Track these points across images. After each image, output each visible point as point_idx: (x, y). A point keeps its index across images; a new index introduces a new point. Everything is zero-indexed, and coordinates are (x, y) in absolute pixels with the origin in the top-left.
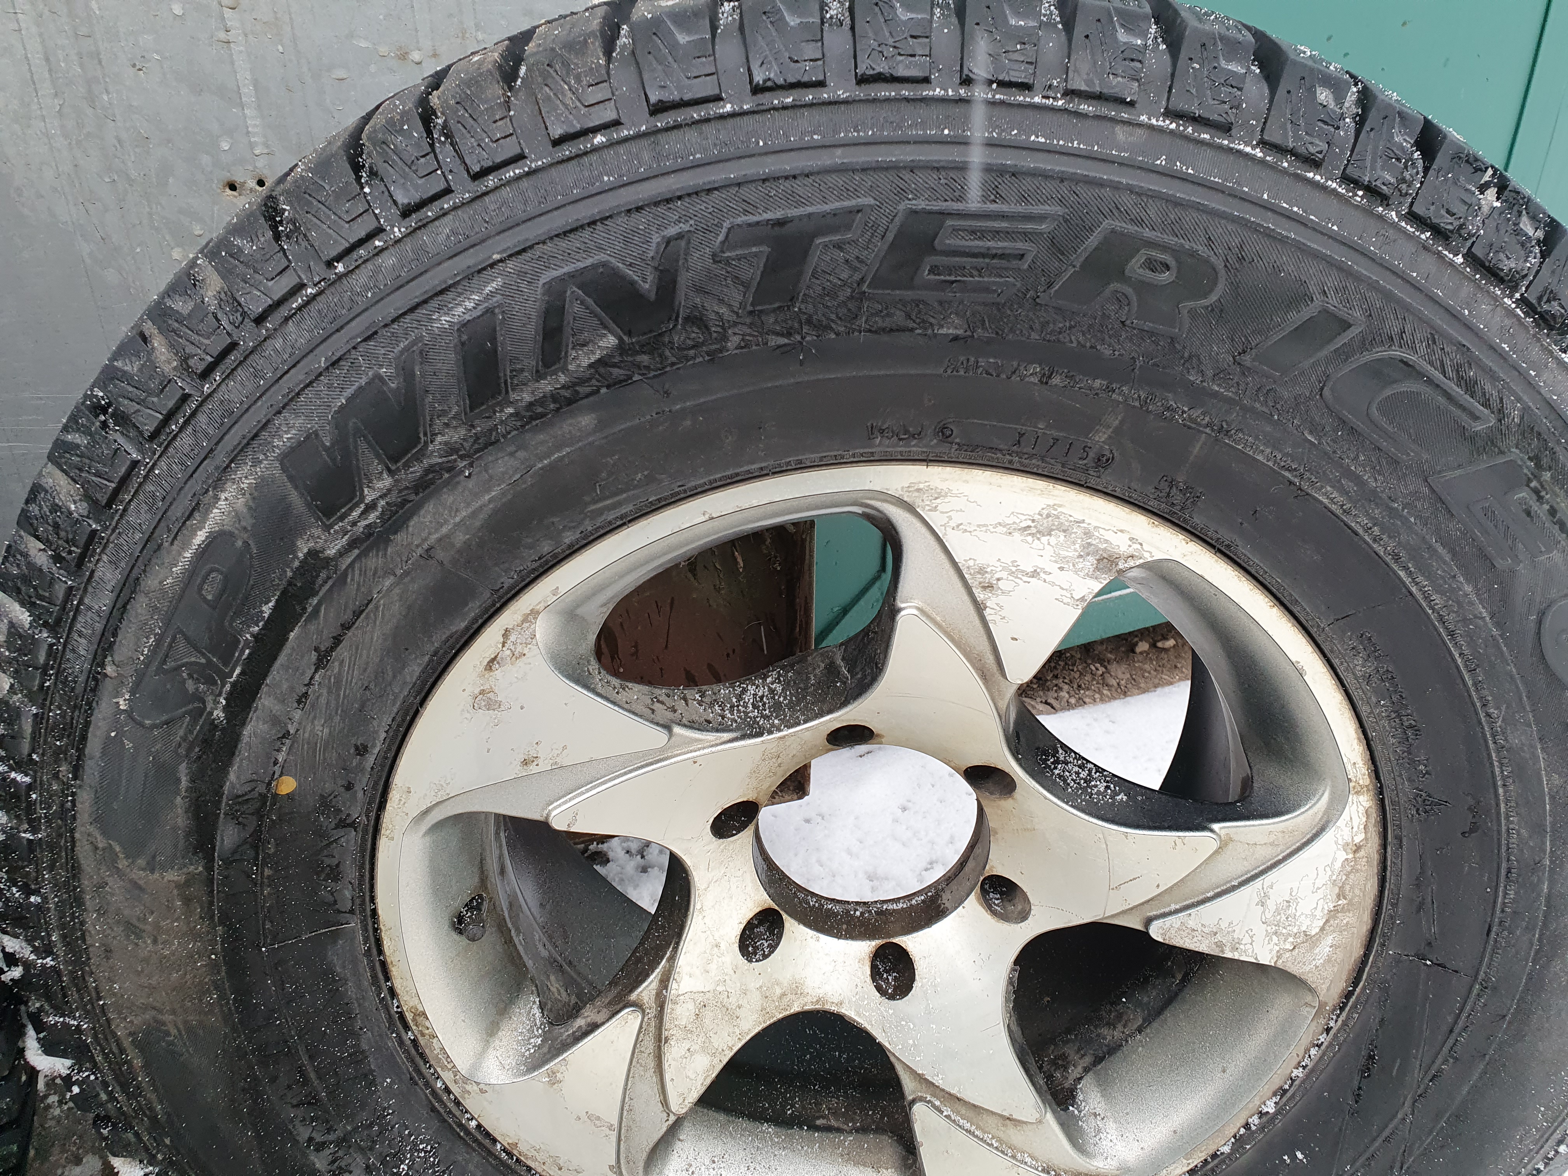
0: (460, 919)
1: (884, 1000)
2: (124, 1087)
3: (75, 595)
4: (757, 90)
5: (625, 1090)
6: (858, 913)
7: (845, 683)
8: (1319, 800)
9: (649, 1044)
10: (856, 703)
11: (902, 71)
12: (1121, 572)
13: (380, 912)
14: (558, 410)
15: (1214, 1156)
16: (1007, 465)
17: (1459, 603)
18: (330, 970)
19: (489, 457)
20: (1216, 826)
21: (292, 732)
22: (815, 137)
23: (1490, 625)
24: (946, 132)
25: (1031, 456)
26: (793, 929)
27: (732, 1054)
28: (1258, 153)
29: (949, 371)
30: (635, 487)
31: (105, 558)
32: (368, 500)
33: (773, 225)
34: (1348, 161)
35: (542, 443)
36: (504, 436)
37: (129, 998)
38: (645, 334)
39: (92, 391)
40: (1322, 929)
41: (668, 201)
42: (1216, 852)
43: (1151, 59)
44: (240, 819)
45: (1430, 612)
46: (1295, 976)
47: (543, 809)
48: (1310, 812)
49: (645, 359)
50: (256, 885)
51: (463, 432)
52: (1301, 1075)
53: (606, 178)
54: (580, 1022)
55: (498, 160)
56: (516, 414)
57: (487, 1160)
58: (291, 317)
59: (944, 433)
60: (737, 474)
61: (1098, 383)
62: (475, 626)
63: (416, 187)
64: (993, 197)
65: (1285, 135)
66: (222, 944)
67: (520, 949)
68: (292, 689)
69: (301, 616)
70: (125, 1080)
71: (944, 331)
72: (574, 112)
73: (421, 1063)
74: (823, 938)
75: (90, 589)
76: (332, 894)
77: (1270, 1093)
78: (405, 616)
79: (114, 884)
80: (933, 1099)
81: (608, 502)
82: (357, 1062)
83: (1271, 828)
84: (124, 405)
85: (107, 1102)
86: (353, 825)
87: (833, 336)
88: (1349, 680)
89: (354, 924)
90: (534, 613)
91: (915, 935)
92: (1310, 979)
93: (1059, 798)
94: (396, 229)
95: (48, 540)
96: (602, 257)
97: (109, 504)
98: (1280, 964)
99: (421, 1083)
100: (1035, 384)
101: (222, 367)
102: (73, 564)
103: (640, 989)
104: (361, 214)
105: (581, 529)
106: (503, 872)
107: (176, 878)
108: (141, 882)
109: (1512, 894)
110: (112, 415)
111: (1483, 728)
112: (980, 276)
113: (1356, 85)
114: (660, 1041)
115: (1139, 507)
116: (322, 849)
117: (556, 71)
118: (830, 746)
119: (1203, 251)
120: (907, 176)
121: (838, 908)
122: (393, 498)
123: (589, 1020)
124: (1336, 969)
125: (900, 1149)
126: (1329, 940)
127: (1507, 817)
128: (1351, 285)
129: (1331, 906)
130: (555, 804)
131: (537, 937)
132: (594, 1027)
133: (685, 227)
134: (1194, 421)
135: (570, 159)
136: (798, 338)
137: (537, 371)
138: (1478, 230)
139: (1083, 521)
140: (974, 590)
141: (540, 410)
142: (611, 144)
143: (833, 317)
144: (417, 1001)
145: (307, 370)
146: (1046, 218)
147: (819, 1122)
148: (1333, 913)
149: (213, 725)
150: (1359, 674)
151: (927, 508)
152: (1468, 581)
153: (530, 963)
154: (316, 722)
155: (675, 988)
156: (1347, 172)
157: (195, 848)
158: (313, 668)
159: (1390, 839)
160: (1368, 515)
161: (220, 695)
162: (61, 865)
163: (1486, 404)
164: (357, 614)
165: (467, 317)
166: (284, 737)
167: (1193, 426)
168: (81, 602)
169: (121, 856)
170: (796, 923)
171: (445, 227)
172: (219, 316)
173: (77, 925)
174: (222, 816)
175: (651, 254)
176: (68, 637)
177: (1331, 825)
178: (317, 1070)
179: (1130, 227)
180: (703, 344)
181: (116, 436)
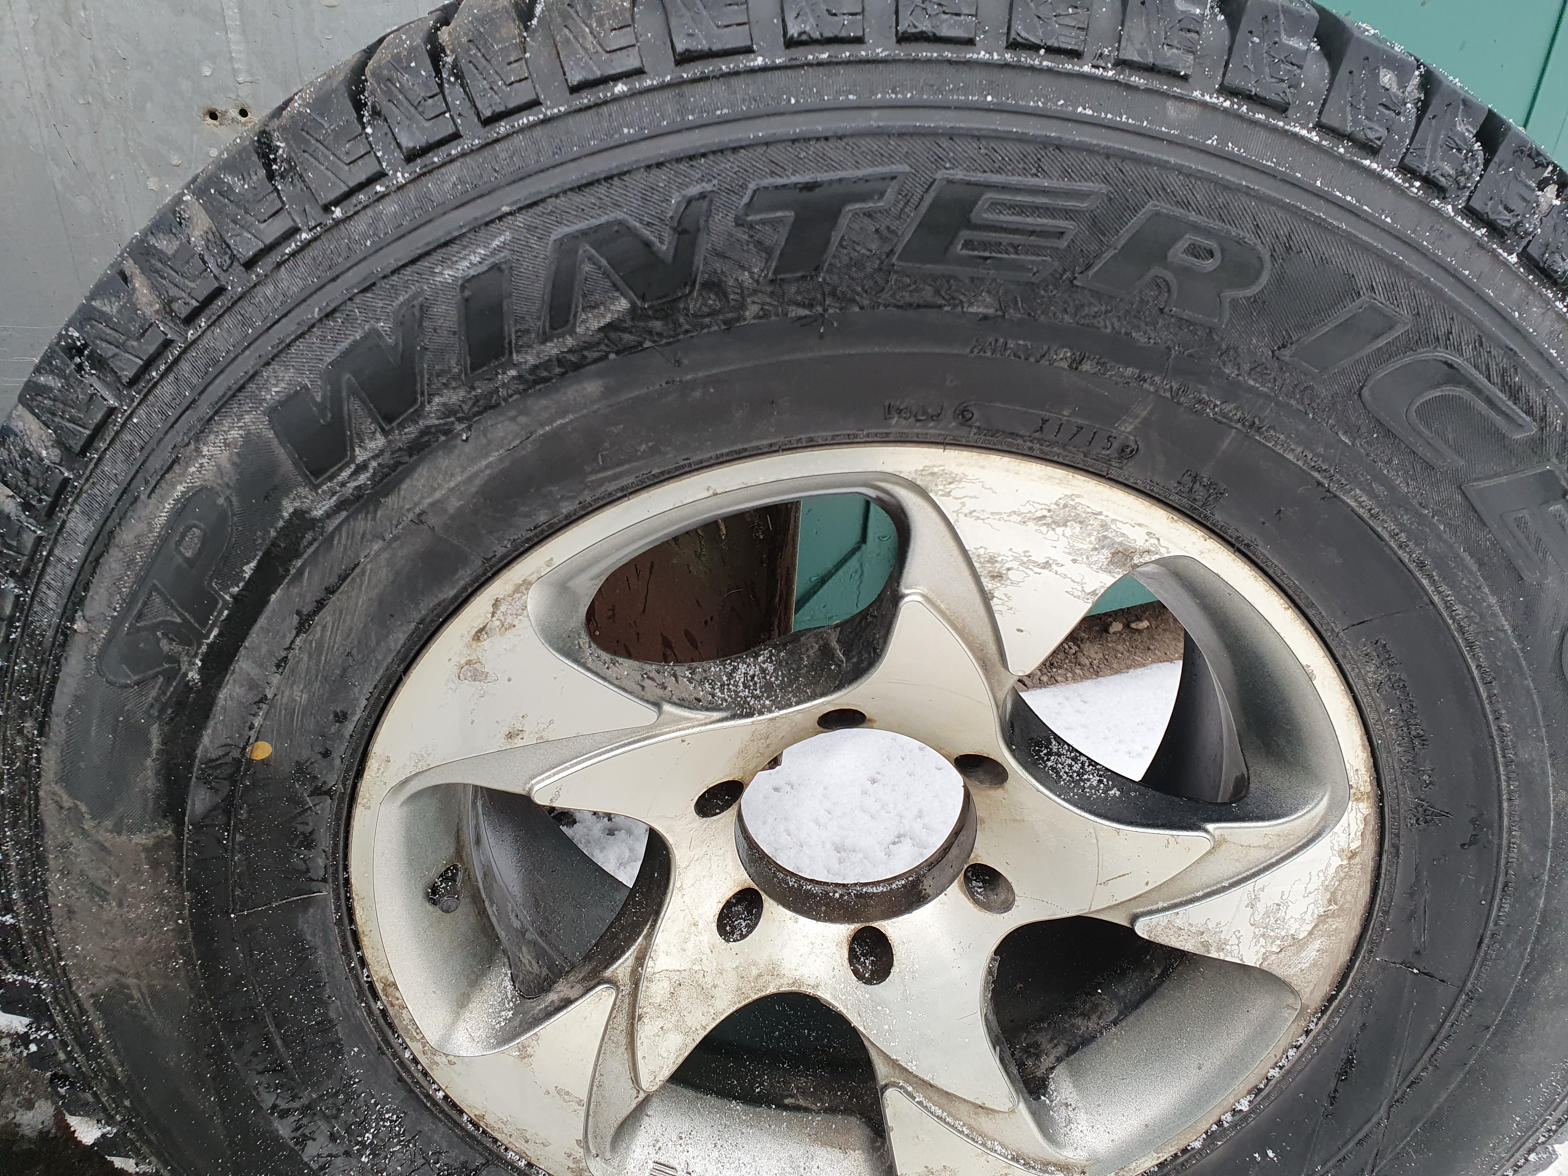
0: (434, 890)
1: (861, 984)
2: (83, 1047)
3: (44, 546)
4: (790, 43)
5: (596, 1066)
6: (837, 895)
7: (839, 666)
8: (1317, 805)
9: (622, 1021)
10: (851, 688)
11: (945, 31)
12: (1136, 566)
13: (353, 881)
14: (563, 375)
15: (1185, 1151)
16: (1026, 452)
17: (1482, 616)
18: (300, 938)
19: (488, 419)
20: (1210, 827)
21: (270, 696)
22: (851, 97)
23: (1512, 639)
24: (989, 98)
25: (1051, 444)
26: (772, 909)
27: (705, 1033)
28: (1314, 137)
29: (976, 351)
30: (639, 459)
31: (77, 508)
32: (359, 459)
33: (801, 189)
34: (1408, 149)
35: (546, 408)
36: (505, 400)
37: (91, 960)
38: (659, 298)
39: (67, 330)
40: (1311, 933)
41: (691, 158)
42: (1209, 853)
43: (1208, 31)
44: (213, 784)
45: (1450, 622)
46: (1280, 979)
47: (526, 783)
48: (1308, 817)
49: (657, 325)
50: (226, 850)
51: (462, 393)
52: (1277, 1075)
53: (626, 130)
54: (553, 997)
55: (511, 105)
56: (520, 377)
57: (453, 1131)
58: (284, 262)
59: (964, 416)
60: (745, 450)
61: (1130, 370)
62: (465, 595)
63: (423, 130)
64: (1034, 171)
65: (1344, 118)
66: (190, 910)
67: (494, 920)
68: (271, 653)
69: (284, 577)
70: (85, 1041)
71: (974, 309)
72: (594, 57)
73: (390, 1033)
74: (802, 920)
75: (60, 539)
76: (305, 862)
77: (1245, 1092)
78: (392, 583)
79: (79, 845)
80: (906, 1085)
81: (609, 473)
82: (325, 1031)
83: (1266, 831)
84: (101, 349)
85: (65, 1061)
86: (329, 793)
87: (857, 309)
88: (1359, 687)
89: (326, 893)
90: (527, 584)
91: (894, 920)
92: (1295, 982)
93: (1051, 791)
94: (399, 174)
95: (17, 487)
96: (619, 215)
97: (83, 452)
98: (1265, 966)
99: (389, 1053)
100: (1064, 369)
101: (208, 312)
102: (43, 513)
103: (615, 966)
104: (362, 157)
105: (581, 499)
106: (478, 841)
107: (144, 841)
108: (107, 844)
109: (1507, 908)
110: (89, 358)
111: (1494, 742)
112: (1016, 253)
113: (1418, 68)
114: (634, 1018)
115: (1159, 501)
116: (295, 817)
117: (577, 12)
118: (821, 729)
119: (1250, 238)
120: (945, 143)
121: (817, 889)
122: (386, 459)
123: (562, 994)
124: (1321, 973)
125: (868, 1131)
126: (1317, 944)
127: (1510, 831)
128: (1401, 282)
129: (1322, 910)
130: (538, 779)
131: (510, 908)
132: (567, 1003)
133: (708, 187)
134: (1225, 416)
135: (588, 108)
136: (820, 309)
137: (544, 333)
138: (1535, 229)
139: (1101, 513)
140: (983, 579)
141: (545, 374)
142: (633, 94)
143: (859, 289)
144: (388, 972)
145: (299, 320)
146: (1089, 195)
147: (787, 1101)
148: (1323, 918)
149: (187, 687)
150: (1370, 681)
151: (940, 493)
152: (1493, 592)
153: (502, 934)
154: (295, 687)
155: (652, 966)
156: (1406, 161)
157: (165, 812)
158: (294, 632)
159: (1386, 847)
160: (1396, 519)
161: (195, 656)
162: (24, 822)
163: (1529, 412)
164: (343, 578)
165: (472, 272)
166: (261, 701)
167: (1224, 420)
168: (50, 553)
169: (87, 816)
170: (775, 904)
171: (452, 174)
172: (206, 258)
173: (39, 885)
174: (194, 779)
175: (671, 214)
176: (36, 589)
177: (1327, 831)
178: (284, 1038)
179: (1175, 208)
180: (719, 312)
181: (92, 380)
